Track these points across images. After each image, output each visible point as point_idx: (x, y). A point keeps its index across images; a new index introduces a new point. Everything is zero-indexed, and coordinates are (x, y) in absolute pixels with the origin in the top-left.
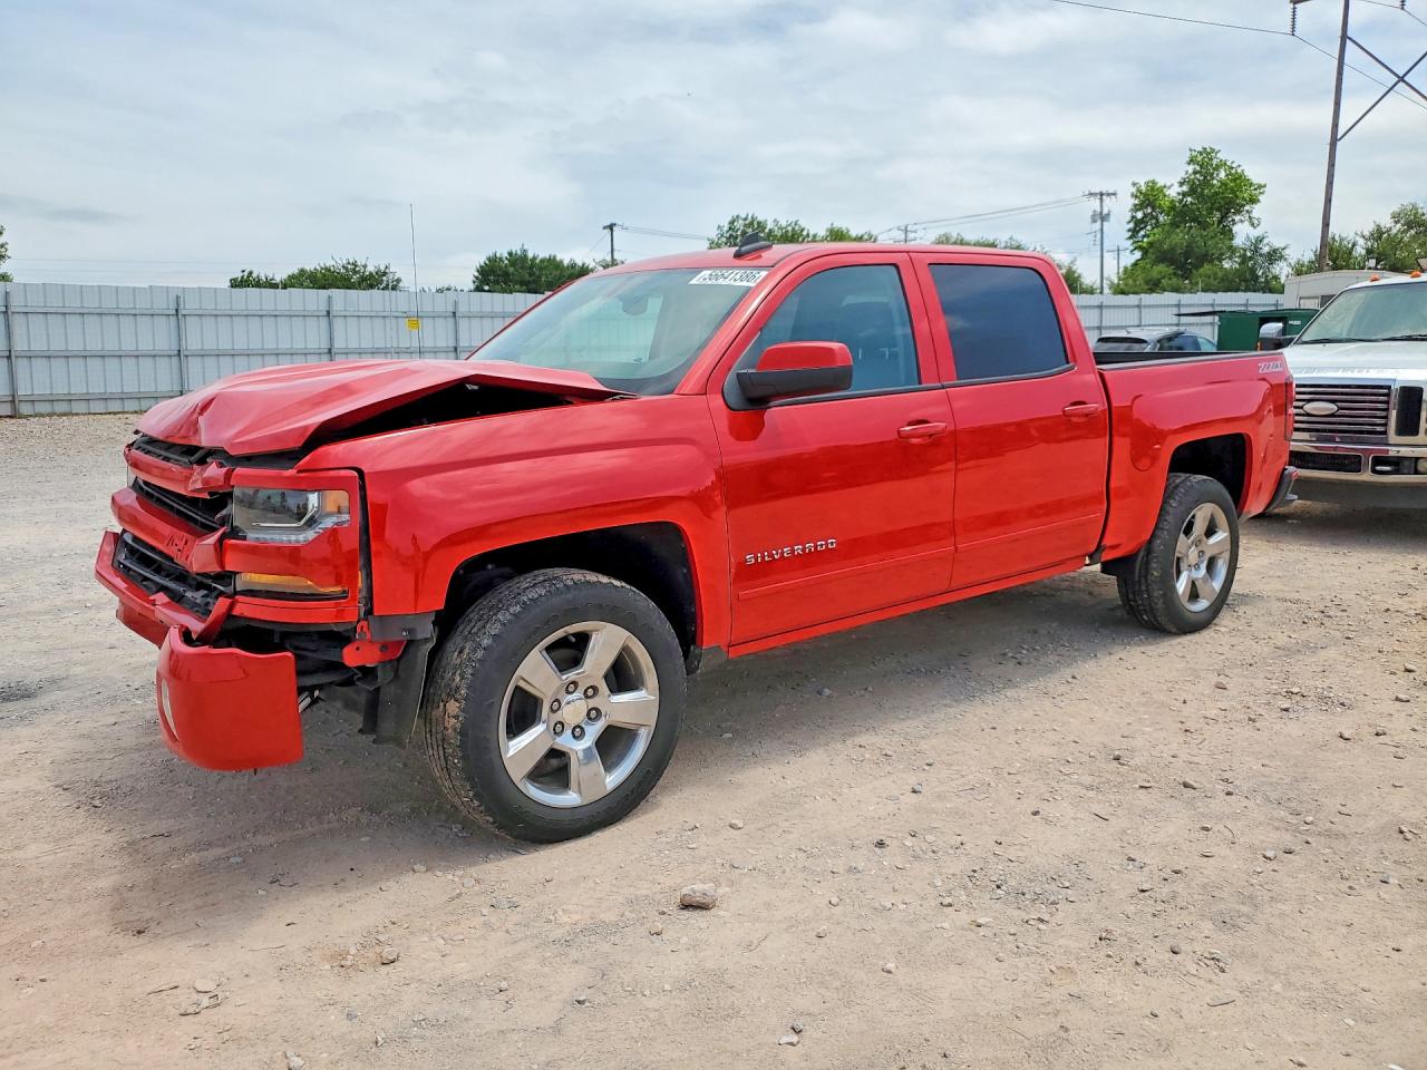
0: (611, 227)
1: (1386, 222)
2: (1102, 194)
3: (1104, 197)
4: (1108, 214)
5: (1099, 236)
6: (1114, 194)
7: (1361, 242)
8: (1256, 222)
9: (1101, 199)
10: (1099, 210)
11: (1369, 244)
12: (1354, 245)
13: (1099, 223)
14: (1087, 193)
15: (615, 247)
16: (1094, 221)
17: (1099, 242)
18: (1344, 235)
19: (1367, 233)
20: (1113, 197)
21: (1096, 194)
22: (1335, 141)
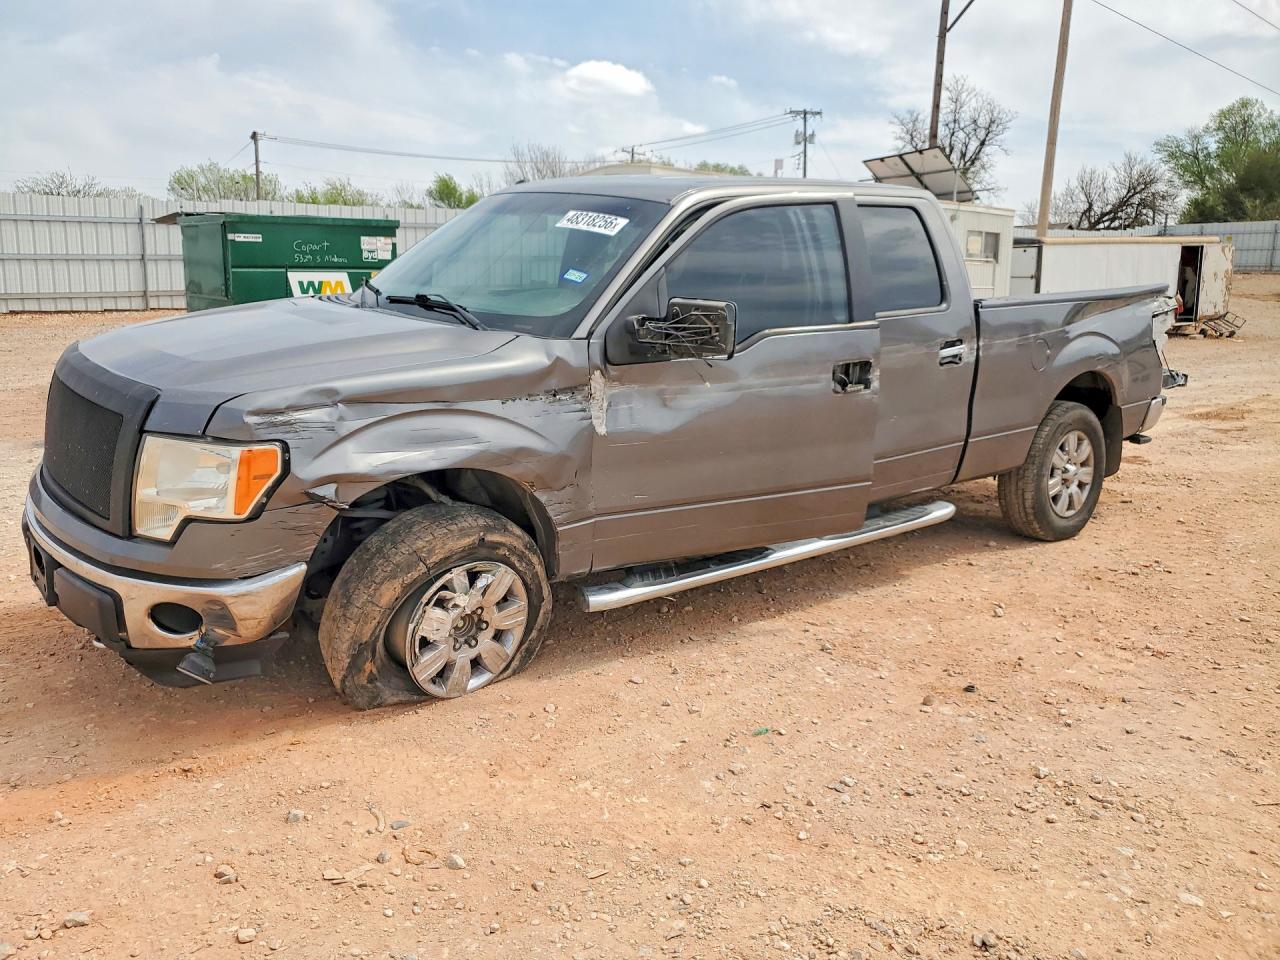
0: (254, 136)
2: (805, 113)
3: (808, 116)
4: (813, 135)
5: (802, 159)
6: (820, 113)
7: (1113, 174)
9: (805, 118)
10: (801, 129)
13: (803, 144)
14: (788, 111)
15: (260, 158)
16: (799, 143)
17: (802, 166)
20: (818, 117)
21: (797, 113)
22: (944, 31)
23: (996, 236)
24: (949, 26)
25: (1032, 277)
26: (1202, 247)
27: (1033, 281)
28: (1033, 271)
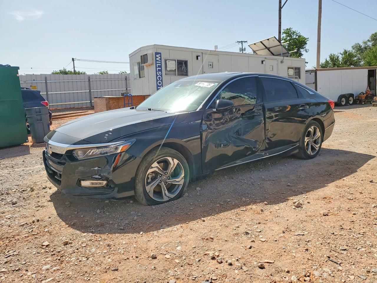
1: (349, 49)
2: (242, 42)
3: (243, 43)
6: (246, 42)
7: (341, 56)
8: (307, 50)
9: (242, 44)
10: (241, 47)
11: (343, 56)
12: (338, 57)
14: (237, 42)
15: (75, 66)
16: (241, 51)
18: (334, 54)
19: (342, 53)
20: (246, 43)
21: (240, 42)
22: (280, 8)
23: (299, 69)
24: (282, 7)
25: (314, 83)
26: (376, 70)
27: (314, 85)
28: (314, 81)
